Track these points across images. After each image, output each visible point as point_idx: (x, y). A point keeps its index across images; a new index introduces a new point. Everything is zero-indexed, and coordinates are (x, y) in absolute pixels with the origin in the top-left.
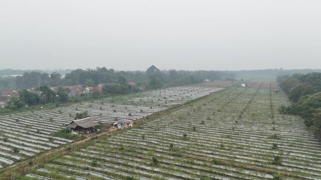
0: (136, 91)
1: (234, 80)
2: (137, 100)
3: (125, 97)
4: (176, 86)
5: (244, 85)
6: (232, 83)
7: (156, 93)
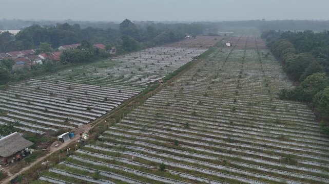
0: (105, 56)
1: (217, 35)
2: (103, 73)
3: (89, 68)
4: (154, 46)
5: (228, 44)
6: (215, 39)
7: (129, 59)
